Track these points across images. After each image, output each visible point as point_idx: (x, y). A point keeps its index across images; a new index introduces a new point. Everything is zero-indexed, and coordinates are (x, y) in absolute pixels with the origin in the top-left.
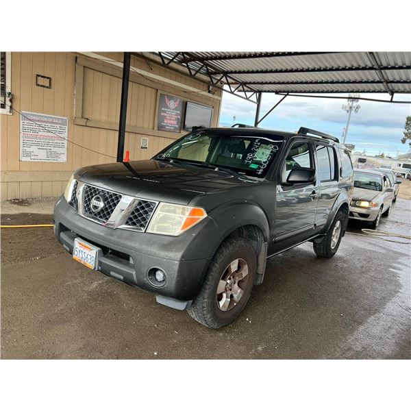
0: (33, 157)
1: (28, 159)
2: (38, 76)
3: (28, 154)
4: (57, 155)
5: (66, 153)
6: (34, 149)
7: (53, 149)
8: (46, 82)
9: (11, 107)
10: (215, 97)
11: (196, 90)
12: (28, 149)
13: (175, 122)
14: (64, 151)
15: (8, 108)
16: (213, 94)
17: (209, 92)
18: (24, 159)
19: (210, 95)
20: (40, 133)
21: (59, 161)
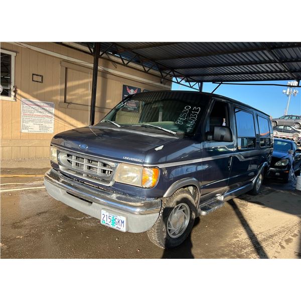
0: (29, 130)
1: (26, 131)
2: (33, 74)
3: (26, 128)
4: (47, 128)
5: (53, 126)
6: (31, 124)
7: (44, 124)
8: (39, 79)
9: (15, 96)
10: (166, 86)
11: (151, 82)
12: (26, 125)
13: (135, 105)
14: (52, 125)
15: (13, 97)
16: (165, 84)
17: (161, 83)
18: (23, 131)
19: (162, 85)
20: (34, 114)
21: (49, 132)
